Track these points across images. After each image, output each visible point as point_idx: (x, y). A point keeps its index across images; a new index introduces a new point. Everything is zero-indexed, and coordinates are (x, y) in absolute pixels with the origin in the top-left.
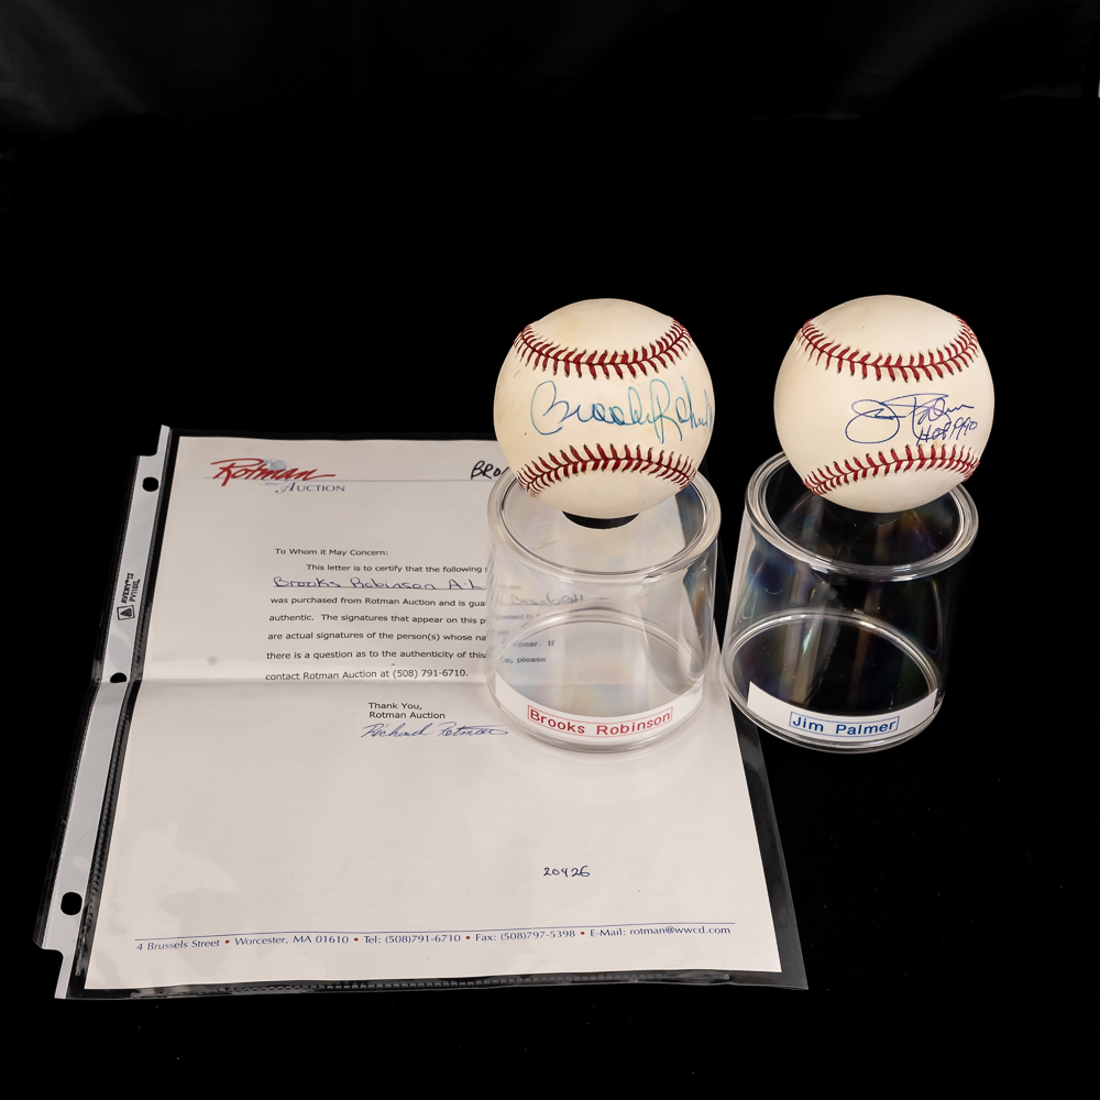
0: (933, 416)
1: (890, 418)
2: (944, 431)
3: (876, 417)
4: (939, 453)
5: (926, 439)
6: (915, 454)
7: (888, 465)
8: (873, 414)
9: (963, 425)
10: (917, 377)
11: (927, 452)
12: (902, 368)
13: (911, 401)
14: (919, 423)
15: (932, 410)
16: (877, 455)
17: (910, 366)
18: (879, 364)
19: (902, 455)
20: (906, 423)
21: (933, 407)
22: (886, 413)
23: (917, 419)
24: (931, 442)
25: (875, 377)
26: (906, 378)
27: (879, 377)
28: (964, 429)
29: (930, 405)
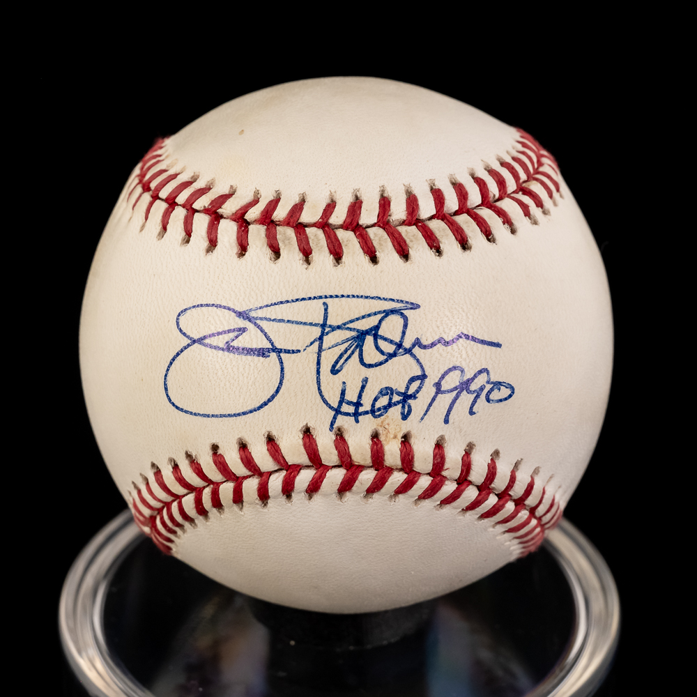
0: (371, 354)
1: (262, 353)
2: (406, 397)
3: (229, 348)
4: (392, 453)
5: (356, 415)
6: (328, 454)
7: (264, 477)
8: (220, 341)
9: (465, 386)
10: (337, 253)
11: (360, 449)
12: (300, 228)
13: (314, 312)
14: (334, 371)
15: (369, 340)
16: (236, 447)
17: (324, 225)
18: (249, 216)
19: (294, 451)
20: (300, 367)
21: (374, 331)
22: (253, 339)
23: (328, 359)
24: (368, 424)
25: (235, 249)
26: (306, 253)
27: (243, 248)
28: (466, 399)
29: (365, 325)
